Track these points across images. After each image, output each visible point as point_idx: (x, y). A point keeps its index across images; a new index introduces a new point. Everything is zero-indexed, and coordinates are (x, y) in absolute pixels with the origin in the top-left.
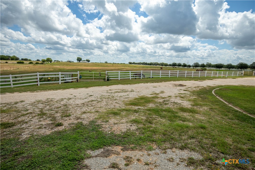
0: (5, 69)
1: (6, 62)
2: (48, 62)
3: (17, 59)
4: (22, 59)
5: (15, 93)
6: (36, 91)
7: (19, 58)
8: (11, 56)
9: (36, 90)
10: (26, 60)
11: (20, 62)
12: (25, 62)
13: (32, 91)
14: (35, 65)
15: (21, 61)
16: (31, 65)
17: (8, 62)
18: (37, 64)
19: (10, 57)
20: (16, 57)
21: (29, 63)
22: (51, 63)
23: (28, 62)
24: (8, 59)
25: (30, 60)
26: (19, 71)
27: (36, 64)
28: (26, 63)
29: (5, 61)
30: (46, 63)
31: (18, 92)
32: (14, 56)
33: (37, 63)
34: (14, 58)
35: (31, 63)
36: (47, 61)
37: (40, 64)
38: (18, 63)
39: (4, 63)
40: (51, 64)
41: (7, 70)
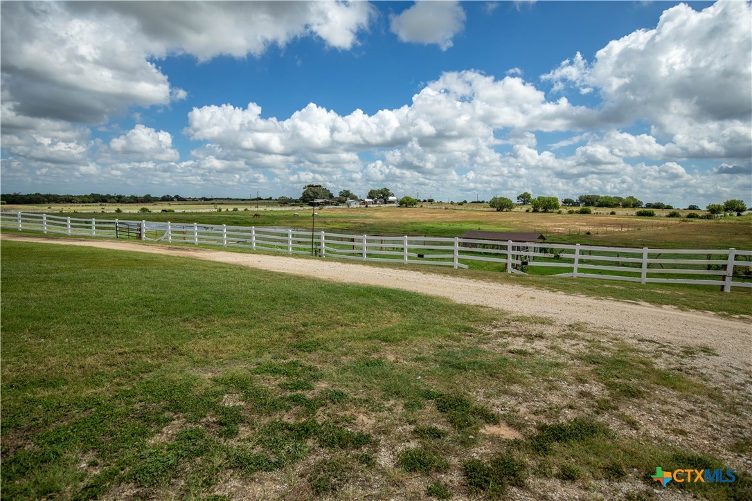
0: (609, 229)
1: (613, 213)
2: (728, 214)
3: (636, 204)
4: (649, 206)
5: (664, 306)
6: (737, 316)
7: (641, 202)
8: (624, 196)
9: (737, 313)
10: (658, 206)
11: (645, 212)
12: (657, 212)
13: (720, 313)
14: (686, 221)
15: (646, 210)
16: (673, 221)
17: (617, 213)
18: (691, 219)
19: (620, 199)
20: (635, 199)
21: (668, 214)
22: (739, 215)
23: (667, 212)
24: (617, 205)
25: (669, 207)
26: (641, 237)
27: (688, 219)
28: (660, 216)
29: (610, 210)
30: (723, 215)
31: (674, 307)
32: (632, 198)
33: (690, 216)
34: (631, 204)
35: (673, 215)
36: (726, 210)
37: (701, 218)
38: (640, 214)
39: (608, 214)
40: (739, 218)
41: (614, 232)
